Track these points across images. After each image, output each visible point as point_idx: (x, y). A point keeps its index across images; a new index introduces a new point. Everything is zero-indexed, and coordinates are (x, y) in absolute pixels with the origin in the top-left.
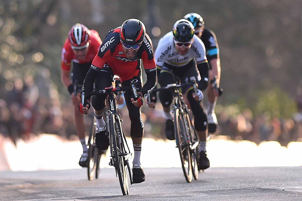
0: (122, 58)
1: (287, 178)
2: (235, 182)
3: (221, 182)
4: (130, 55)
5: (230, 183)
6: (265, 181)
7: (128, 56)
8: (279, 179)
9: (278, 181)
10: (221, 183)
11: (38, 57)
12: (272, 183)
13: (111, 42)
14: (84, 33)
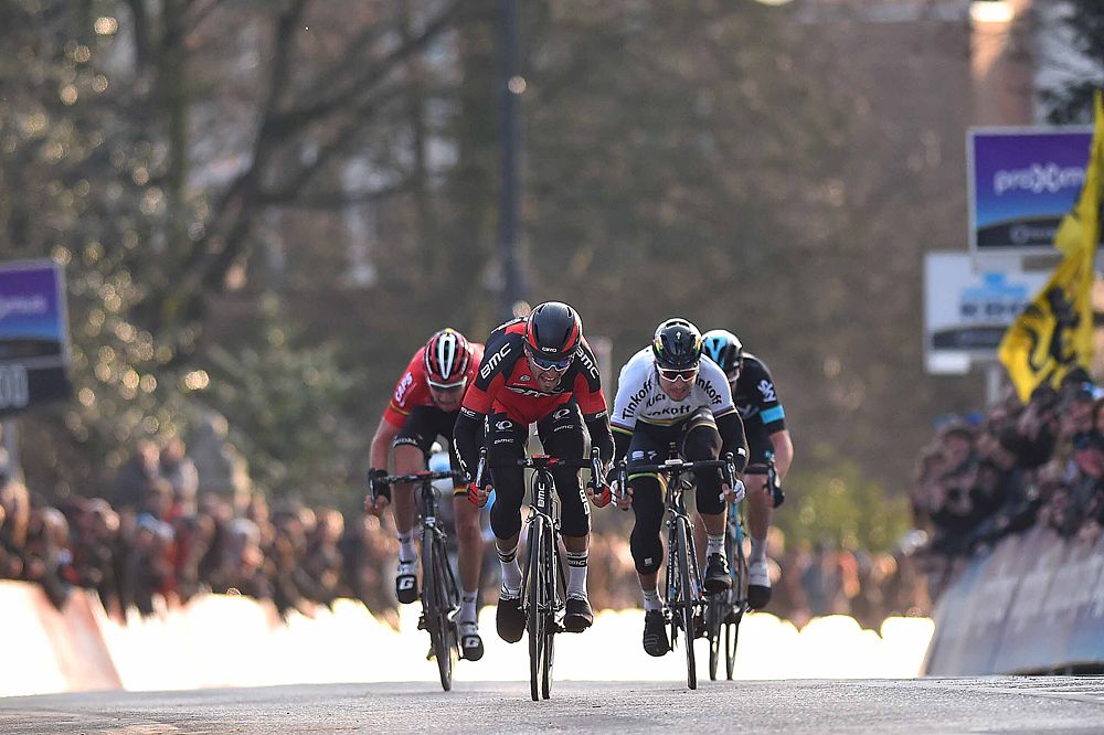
0: (527, 389)
1: (879, 714)
2: (735, 723)
3: (697, 723)
4: (549, 383)
5: (722, 726)
6: (818, 723)
7: (542, 384)
8: (857, 717)
9: (852, 719)
10: (697, 726)
11: (198, 380)
12: (836, 728)
13: (503, 356)
14: (460, 352)
